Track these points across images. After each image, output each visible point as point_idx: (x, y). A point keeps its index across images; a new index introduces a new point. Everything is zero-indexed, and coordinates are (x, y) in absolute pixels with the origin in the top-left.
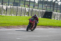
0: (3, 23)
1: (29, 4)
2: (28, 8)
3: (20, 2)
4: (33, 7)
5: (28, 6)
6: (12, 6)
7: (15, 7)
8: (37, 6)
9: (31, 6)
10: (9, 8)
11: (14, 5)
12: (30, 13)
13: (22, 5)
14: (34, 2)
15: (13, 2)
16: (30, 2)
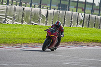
0: (40, 37)
1: (85, 7)
2: (83, 14)
3: (69, 4)
4: (90, 12)
5: (83, 10)
6: (56, 11)
7: (61, 12)
8: (97, 10)
9: (88, 10)
10: (51, 14)
11: (59, 9)
12: (87, 22)
13: (73, 8)
14: (93, 4)
15: (57, 4)
16: (86, 3)
